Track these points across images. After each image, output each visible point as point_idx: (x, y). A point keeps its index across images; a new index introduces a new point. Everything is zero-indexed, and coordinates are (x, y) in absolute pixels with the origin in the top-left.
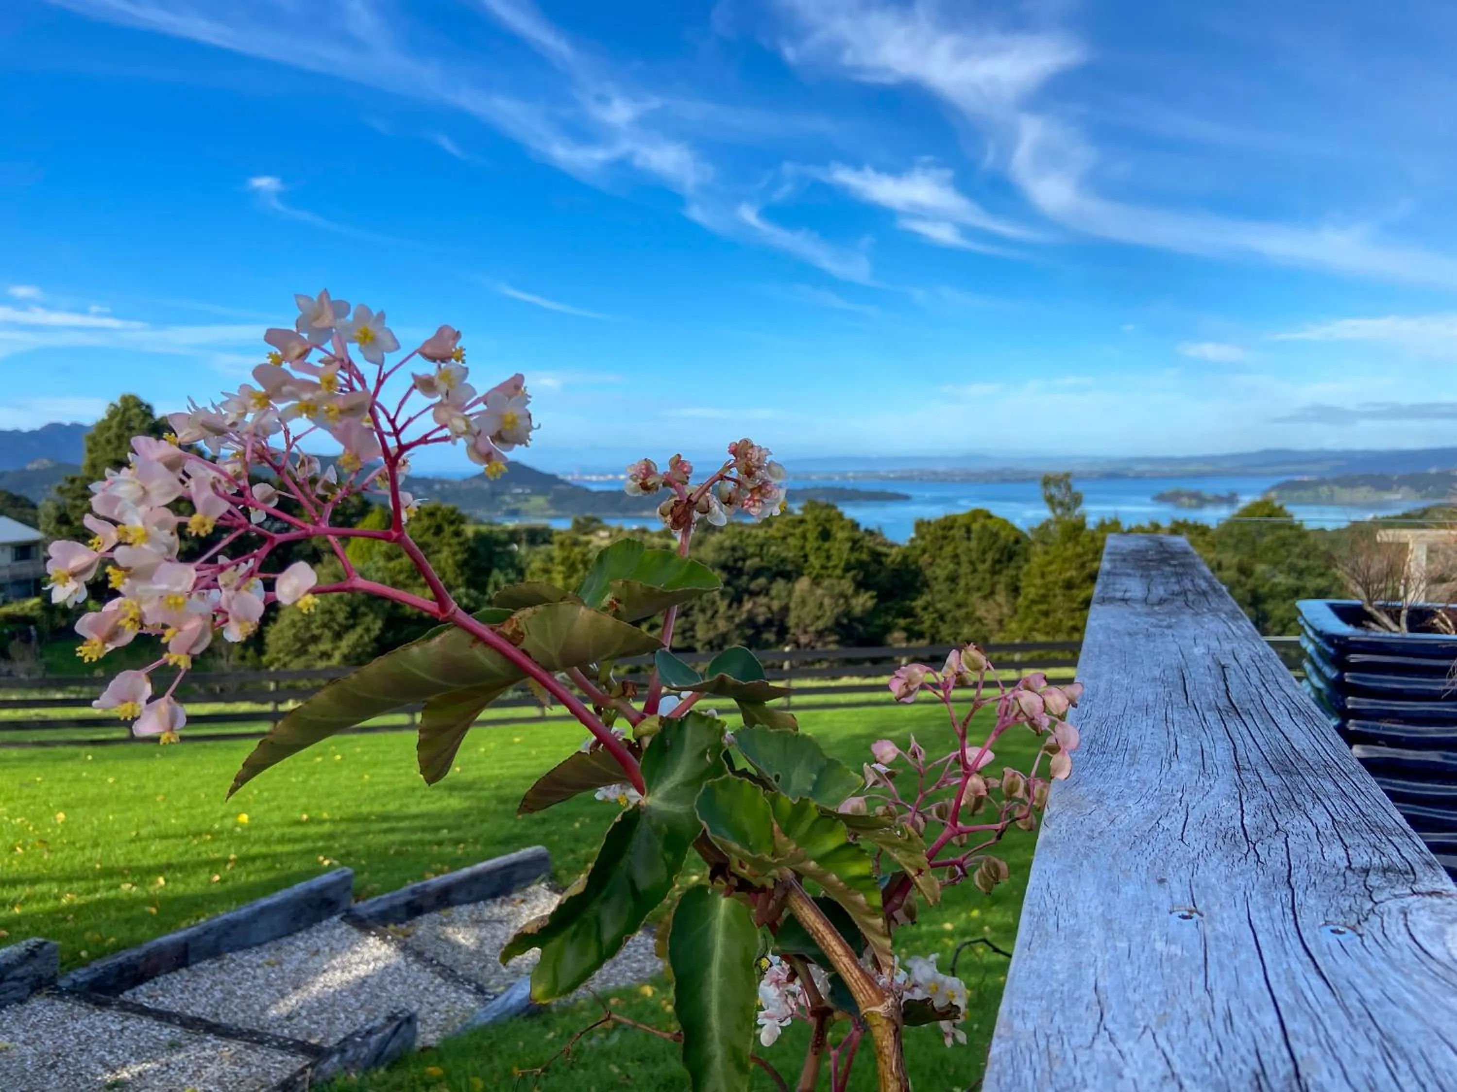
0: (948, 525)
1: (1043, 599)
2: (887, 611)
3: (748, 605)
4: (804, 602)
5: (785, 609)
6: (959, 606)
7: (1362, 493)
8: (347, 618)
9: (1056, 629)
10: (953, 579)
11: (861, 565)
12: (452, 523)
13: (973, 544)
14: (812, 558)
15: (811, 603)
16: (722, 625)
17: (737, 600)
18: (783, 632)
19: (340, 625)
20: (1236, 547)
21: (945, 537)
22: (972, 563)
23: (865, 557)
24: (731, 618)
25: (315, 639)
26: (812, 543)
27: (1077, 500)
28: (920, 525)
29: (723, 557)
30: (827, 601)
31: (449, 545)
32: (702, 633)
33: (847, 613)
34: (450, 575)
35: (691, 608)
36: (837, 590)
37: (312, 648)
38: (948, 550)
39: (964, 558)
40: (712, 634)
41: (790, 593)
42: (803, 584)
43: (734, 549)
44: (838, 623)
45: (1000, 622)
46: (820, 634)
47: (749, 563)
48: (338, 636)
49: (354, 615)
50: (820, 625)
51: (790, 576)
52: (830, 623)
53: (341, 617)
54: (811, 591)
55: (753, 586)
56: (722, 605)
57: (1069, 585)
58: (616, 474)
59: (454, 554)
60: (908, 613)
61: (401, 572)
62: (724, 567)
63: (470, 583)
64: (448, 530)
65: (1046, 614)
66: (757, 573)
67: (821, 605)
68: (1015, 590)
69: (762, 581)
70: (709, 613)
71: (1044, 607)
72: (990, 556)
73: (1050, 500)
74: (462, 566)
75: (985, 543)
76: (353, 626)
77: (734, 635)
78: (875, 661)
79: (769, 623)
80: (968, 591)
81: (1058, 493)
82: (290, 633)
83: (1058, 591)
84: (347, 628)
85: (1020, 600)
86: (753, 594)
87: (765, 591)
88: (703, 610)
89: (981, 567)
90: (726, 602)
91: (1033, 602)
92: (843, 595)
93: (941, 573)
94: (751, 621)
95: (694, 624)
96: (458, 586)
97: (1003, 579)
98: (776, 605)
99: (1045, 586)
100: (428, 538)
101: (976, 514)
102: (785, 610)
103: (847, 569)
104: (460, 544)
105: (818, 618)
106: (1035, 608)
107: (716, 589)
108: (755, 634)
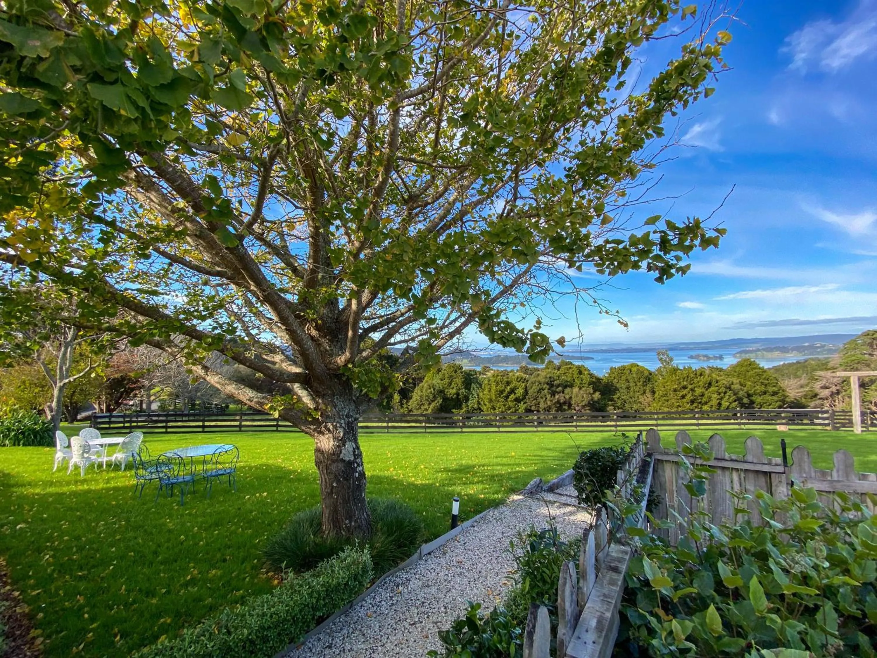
0: (623, 369)
1: (665, 395)
2: (605, 399)
3: (557, 397)
4: (577, 396)
5: (571, 398)
6: (631, 398)
7: (776, 354)
8: (432, 398)
9: (672, 406)
10: (628, 388)
11: (593, 383)
12: (459, 368)
13: (634, 376)
14: (577, 381)
15: (579, 396)
16: (549, 403)
17: (553, 394)
18: (570, 405)
19: (430, 400)
20: (738, 376)
21: (622, 373)
22: (634, 382)
23: (595, 380)
24: (551, 401)
25: (423, 404)
26: (576, 375)
27: (671, 360)
28: (611, 369)
29: (547, 380)
30: (585, 395)
31: (459, 376)
32: (542, 405)
33: (592, 399)
34: (460, 386)
35: (538, 397)
36: (587, 392)
38: (624, 378)
39: (631, 381)
40: (545, 406)
41: (571, 393)
42: (576, 390)
43: (550, 377)
44: (589, 403)
45: (649, 403)
46: (583, 407)
47: (555, 382)
48: (430, 404)
49: (434, 397)
50: (583, 403)
51: (570, 387)
52: (586, 403)
54: (579, 392)
55: (558, 390)
56: (549, 397)
57: (675, 390)
59: (461, 379)
60: (612, 400)
61: (446, 384)
62: (548, 384)
63: (466, 388)
64: (459, 371)
65: (668, 401)
66: (558, 386)
67: (583, 397)
68: (653, 392)
69: (561, 388)
70: (544, 399)
71: (666, 398)
72: (641, 380)
73: (661, 360)
74: (463, 382)
75: (639, 375)
77: (553, 406)
78: (603, 417)
79: (565, 403)
80: (634, 392)
81: (664, 358)
83: (671, 392)
84: (433, 401)
85: (656, 395)
86: (558, 393)
87: (562, 392)
88: (542, 398)
89: (638, 384)
91: (661, 396)
92: (590, 394)
93: (624, 386)
94: (558, 402)
95: (539, 402)
96: (463, 389)
97: (648, 389)
98: (567, 397)
99: (665, 391)
100: (453, 374)
101: (633, 365)
103: (589, 385)
104: (462, 376)
105: (582, 401)
106: (662, 399)
107: (546, 391)
108: (560, 406)
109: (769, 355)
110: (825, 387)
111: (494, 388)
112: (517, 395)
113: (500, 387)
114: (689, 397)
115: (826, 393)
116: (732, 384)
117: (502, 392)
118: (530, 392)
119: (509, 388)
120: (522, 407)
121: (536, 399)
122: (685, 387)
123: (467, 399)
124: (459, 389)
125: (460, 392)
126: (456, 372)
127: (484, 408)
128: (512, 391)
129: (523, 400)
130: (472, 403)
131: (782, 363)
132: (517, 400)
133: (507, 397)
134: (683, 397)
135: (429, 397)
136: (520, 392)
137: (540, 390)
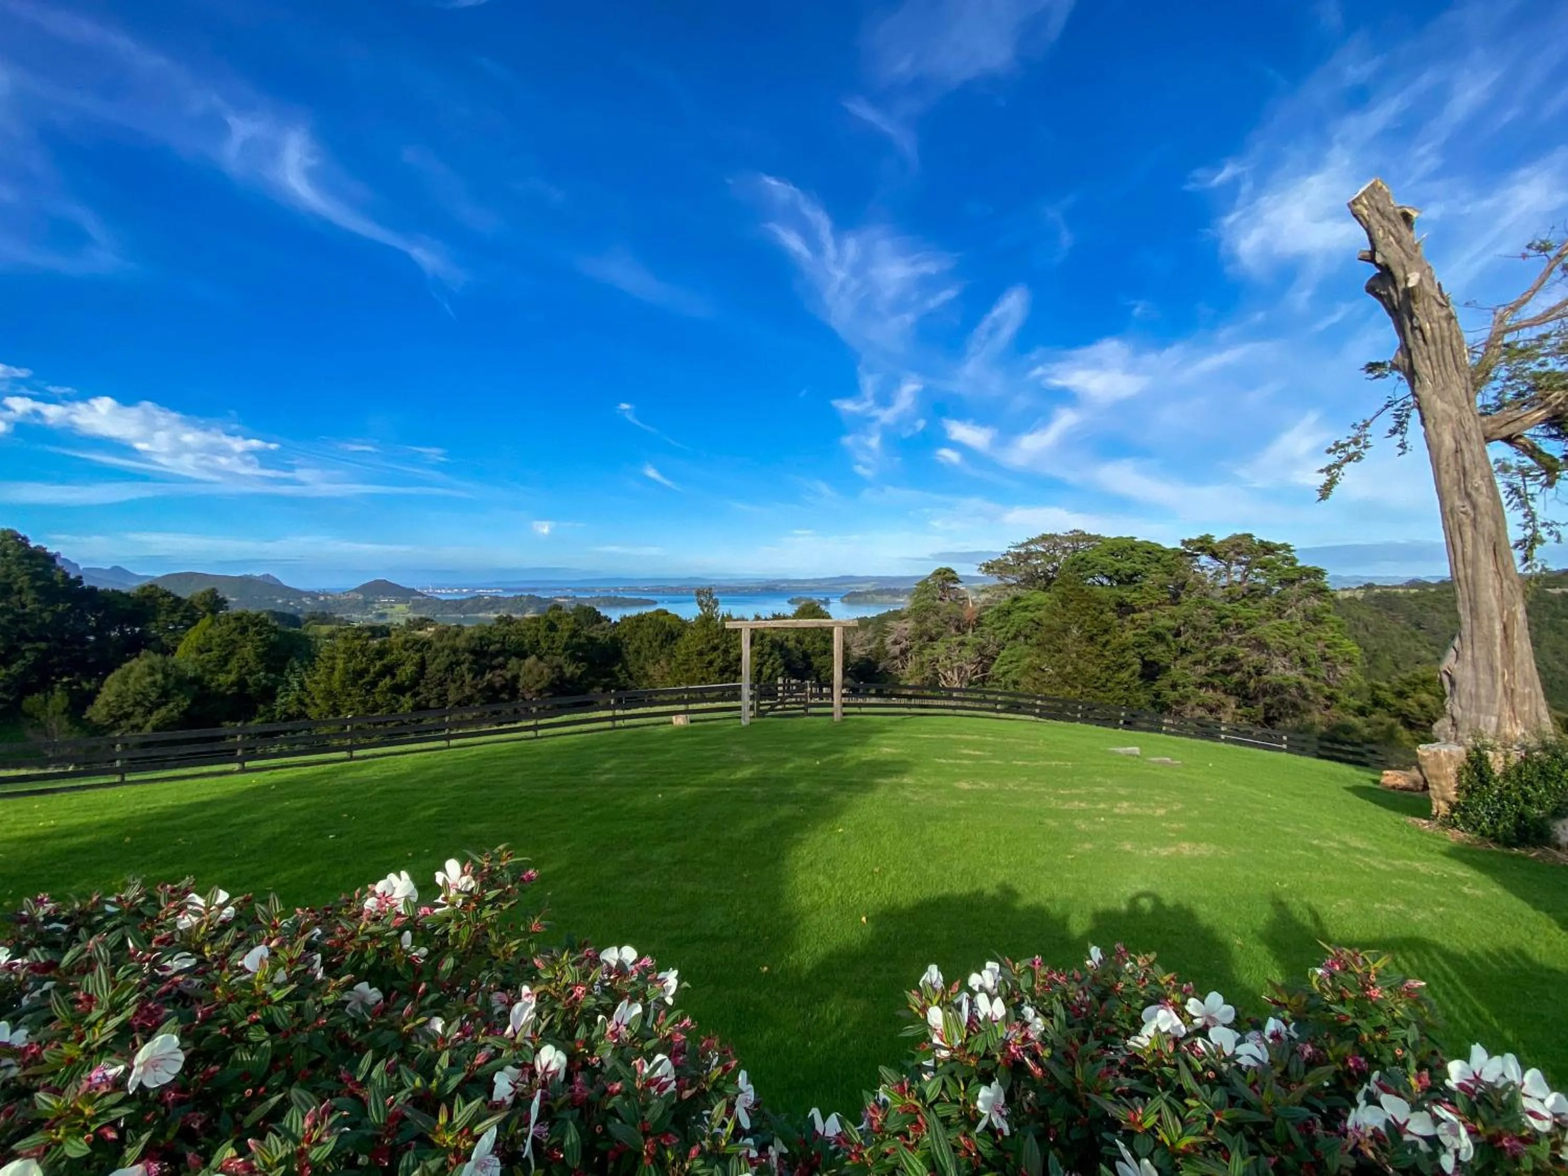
0: (640, 619)
1: (686, 662)
2: (593, 675)
3: (488, 676)
4: (530, 671)
6: (640, 669)
8: (159, 697)
9: (692, 678)
10: (638, 652)
11: (576, 646)
12: (255, 625)
13: (653, 630)
14: (542, 643)
15: (535, 671)
16: (468, 691)
17: (480, 673)
18: (513, 692)
19: (151, 702)
21: (638, 626)
22: (650, 642)
23: (583, 640)
24: (475, 686)
25: (128, 715)
26: (542, 633)
27: (716, 603)
29: (473, 644)
30: (546, 671)
31: (252, 641)
32: (452, 696)
33: (560, 678)
34: (252, 664)
35: (446, 680)
36: (554, 664)
37: (123, 723)
38: (638, 634)
39: (645, 639)
40: (460, 697)
41: (520, 667)
42: (531, 660)
43: (481, 638)
44: (552, 684)
45: (662, 677)
46: (539, 692)
47: (492, 648)
48: (150, 712)
49: (165, 696)
50: (539, 686)
51: (523, 655)
52: (546, 685)
53: (153, 697)
54: (536, 664)
55: (494, 663)
56: (468, 678)
57: (701, 653)
58: (460, 589)
59: (256, 648)
60: (608, 675)
61: (209, 662)
62: (473, 652)
63: (269, 669)
64: (252, 630)
65: (687, 670)
66: (498, 653)
67: (542, 673)
68: (671, 657)
69: (501, 659)
70: (458, 683)
71: (686, 667)
72: (659, 638)
73: (700, 603)
74: (260, 657)
76: (165, 704)
77: (477, 696)
79: (504, 687)
80: (646, 659)
81: (706, 599)
82: (104, 711)
83: (695, 657)
84: (158, 706)
85: (674, 663)
86: (493, 668)
87: (503, 666)
88: (454, 681)
89: (655, 644)
90: (471, 675)
91: (681, 664)
92: (558, 666)
93: (632, 649)
94: (490, 687)
95: (447, 690)
96: (259, 671)
97: (666, 651)
98: (509, 675)
99: (687, 654)
100: (235, 636)
101: (659, 613)
102: (516, 678)
103: (566, 649)
104: (261, 640)
105: (538, 682)
106: (682, 668)
107: (465, 667)
108: (492, 695)
109: (879, 599)
110: (896, 643)
111: (340, 664)
112: (398, 679)
113: (359, 662)
114: (719, 663)
115: (896, 650)
116: (787, 639)
117: (360, 674)
118: (431, 669)
119: (378, 664)
120: (407, 701)
121: (441, 684)
122: (715, 648)
123: (269, 694)
124: (251, 673)
125: (250, 680)
126: (244, 630)
127: (313, 712)
128: (389, 670)
129: (410, 688)
130: (284, 701)
131: (885, 611)
132: (398, 689)
133: (374, 684)
134: (711, 663)
135: (145, 696)
136: (406, 671)
137: (450, 668)
